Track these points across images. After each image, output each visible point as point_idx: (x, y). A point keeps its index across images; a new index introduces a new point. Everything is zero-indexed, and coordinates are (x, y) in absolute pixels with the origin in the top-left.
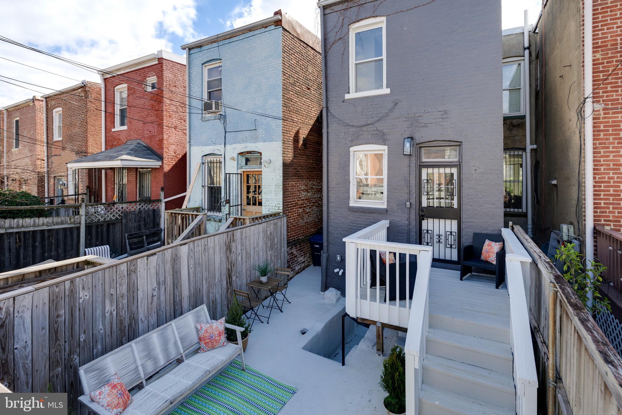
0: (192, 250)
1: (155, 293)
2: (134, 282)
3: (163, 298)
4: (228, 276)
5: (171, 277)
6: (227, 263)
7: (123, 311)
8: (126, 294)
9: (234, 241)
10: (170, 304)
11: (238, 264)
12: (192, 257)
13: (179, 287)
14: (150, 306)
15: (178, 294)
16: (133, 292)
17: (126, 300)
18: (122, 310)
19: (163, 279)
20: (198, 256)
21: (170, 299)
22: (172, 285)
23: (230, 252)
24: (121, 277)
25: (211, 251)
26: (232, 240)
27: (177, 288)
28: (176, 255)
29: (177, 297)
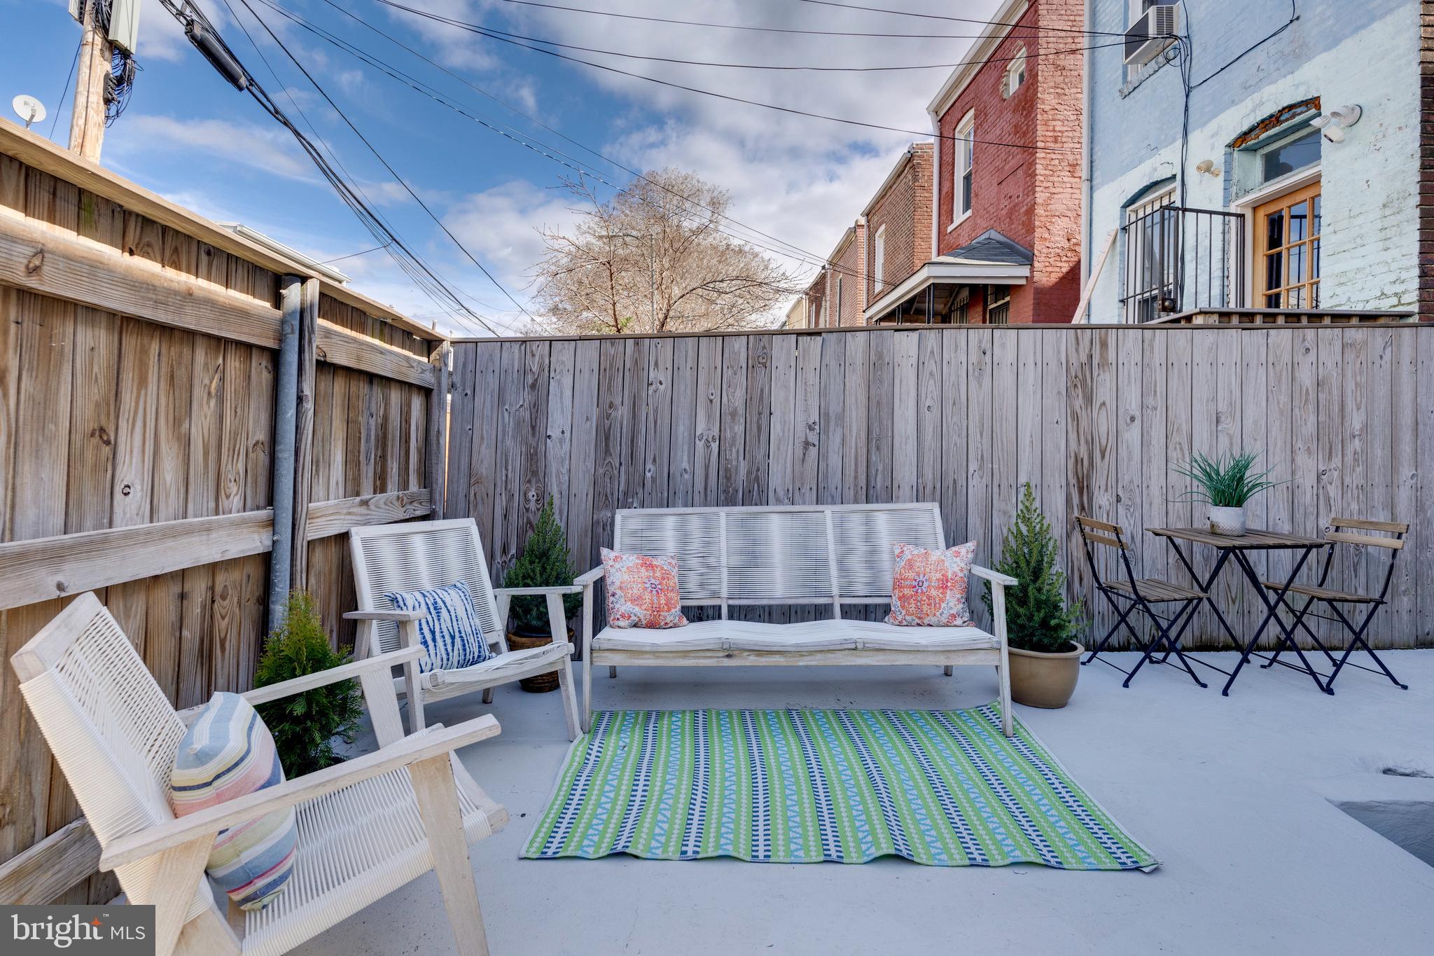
0: (932, 352)
1: (813, 438)
2: (762, 390)
3: (834, 460)
4: (1073, 481)
5: (863, 412)
6: (1072, 436)
7: (734, 450)
8: (741, 411)
9: (1104, 364)
10: (856, 485)
11: (1123, 453)
12: (931, 374)
13: (886, 450)
14: (797, 468)
15: (880, 468)
16: (760, 414)
17: (742, 428)
18: (731, 447)
19: (839, 410)
20: (953, 378)
21: (856, 472)
22: (863, 435)
23: (1089, 400)
24: (732, 367)
25: (1006, 377)
26: (1096, 361)
27: (878, 448)
28: (880, 356)
29: (879, 476)
